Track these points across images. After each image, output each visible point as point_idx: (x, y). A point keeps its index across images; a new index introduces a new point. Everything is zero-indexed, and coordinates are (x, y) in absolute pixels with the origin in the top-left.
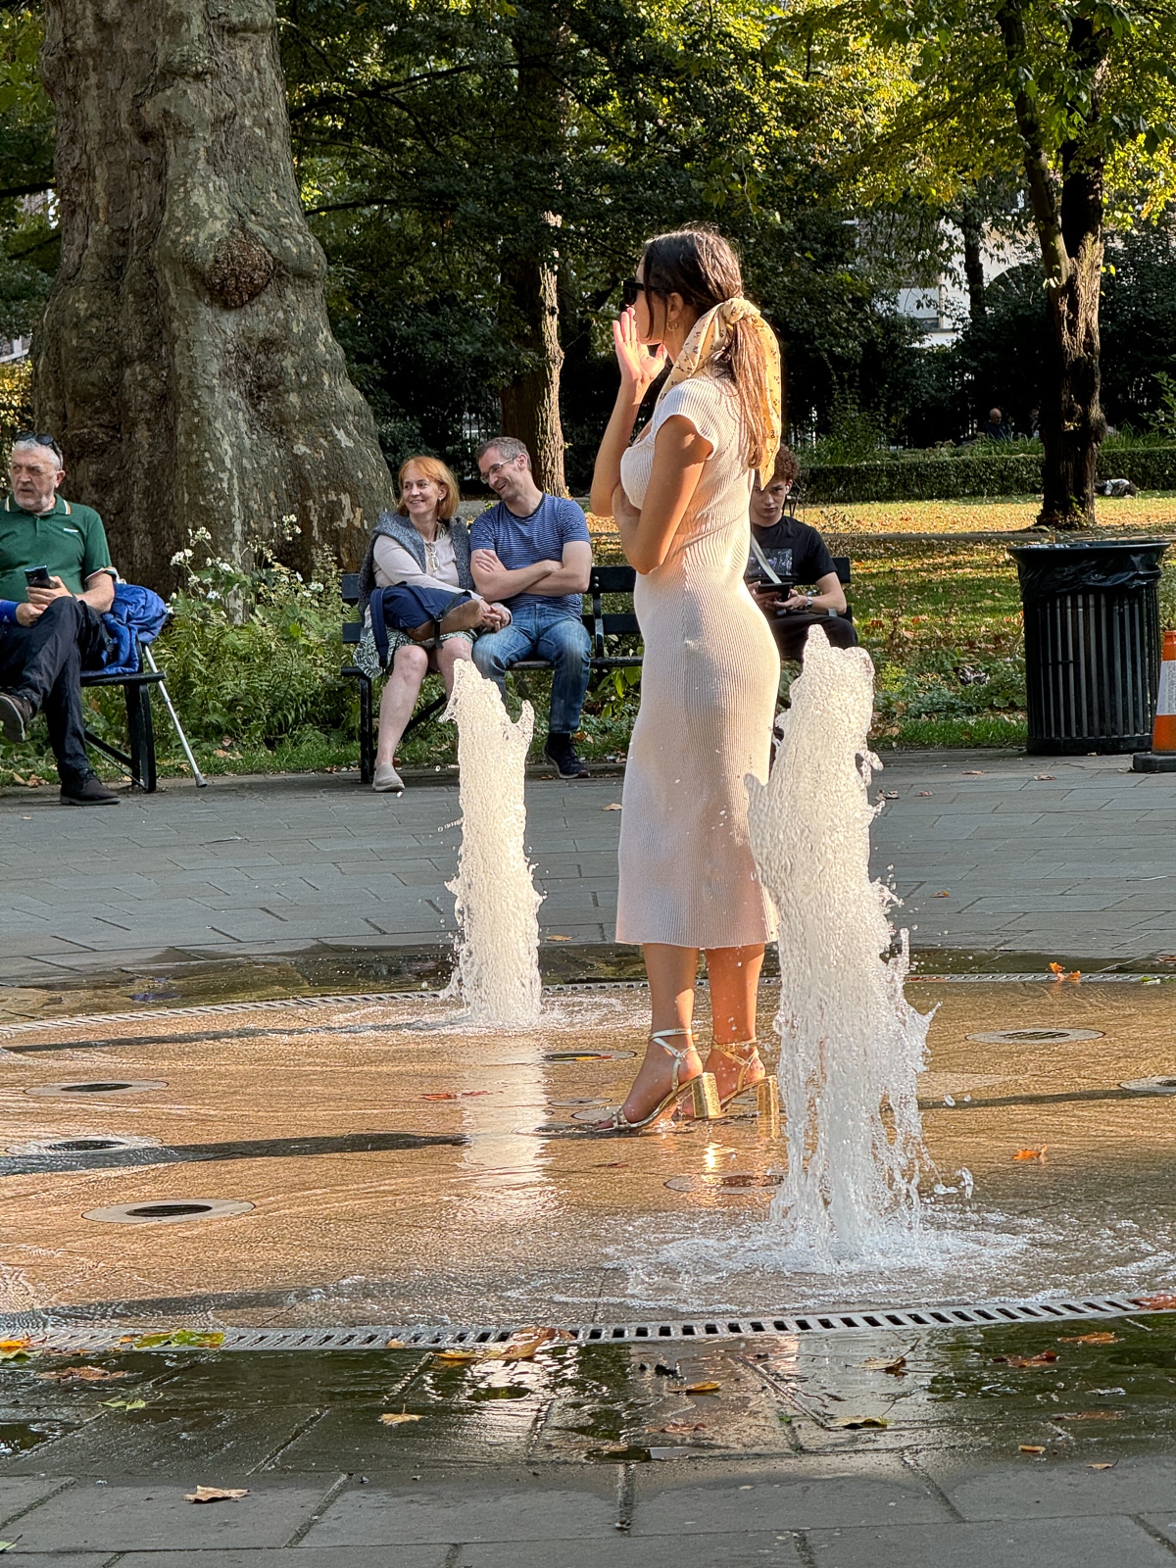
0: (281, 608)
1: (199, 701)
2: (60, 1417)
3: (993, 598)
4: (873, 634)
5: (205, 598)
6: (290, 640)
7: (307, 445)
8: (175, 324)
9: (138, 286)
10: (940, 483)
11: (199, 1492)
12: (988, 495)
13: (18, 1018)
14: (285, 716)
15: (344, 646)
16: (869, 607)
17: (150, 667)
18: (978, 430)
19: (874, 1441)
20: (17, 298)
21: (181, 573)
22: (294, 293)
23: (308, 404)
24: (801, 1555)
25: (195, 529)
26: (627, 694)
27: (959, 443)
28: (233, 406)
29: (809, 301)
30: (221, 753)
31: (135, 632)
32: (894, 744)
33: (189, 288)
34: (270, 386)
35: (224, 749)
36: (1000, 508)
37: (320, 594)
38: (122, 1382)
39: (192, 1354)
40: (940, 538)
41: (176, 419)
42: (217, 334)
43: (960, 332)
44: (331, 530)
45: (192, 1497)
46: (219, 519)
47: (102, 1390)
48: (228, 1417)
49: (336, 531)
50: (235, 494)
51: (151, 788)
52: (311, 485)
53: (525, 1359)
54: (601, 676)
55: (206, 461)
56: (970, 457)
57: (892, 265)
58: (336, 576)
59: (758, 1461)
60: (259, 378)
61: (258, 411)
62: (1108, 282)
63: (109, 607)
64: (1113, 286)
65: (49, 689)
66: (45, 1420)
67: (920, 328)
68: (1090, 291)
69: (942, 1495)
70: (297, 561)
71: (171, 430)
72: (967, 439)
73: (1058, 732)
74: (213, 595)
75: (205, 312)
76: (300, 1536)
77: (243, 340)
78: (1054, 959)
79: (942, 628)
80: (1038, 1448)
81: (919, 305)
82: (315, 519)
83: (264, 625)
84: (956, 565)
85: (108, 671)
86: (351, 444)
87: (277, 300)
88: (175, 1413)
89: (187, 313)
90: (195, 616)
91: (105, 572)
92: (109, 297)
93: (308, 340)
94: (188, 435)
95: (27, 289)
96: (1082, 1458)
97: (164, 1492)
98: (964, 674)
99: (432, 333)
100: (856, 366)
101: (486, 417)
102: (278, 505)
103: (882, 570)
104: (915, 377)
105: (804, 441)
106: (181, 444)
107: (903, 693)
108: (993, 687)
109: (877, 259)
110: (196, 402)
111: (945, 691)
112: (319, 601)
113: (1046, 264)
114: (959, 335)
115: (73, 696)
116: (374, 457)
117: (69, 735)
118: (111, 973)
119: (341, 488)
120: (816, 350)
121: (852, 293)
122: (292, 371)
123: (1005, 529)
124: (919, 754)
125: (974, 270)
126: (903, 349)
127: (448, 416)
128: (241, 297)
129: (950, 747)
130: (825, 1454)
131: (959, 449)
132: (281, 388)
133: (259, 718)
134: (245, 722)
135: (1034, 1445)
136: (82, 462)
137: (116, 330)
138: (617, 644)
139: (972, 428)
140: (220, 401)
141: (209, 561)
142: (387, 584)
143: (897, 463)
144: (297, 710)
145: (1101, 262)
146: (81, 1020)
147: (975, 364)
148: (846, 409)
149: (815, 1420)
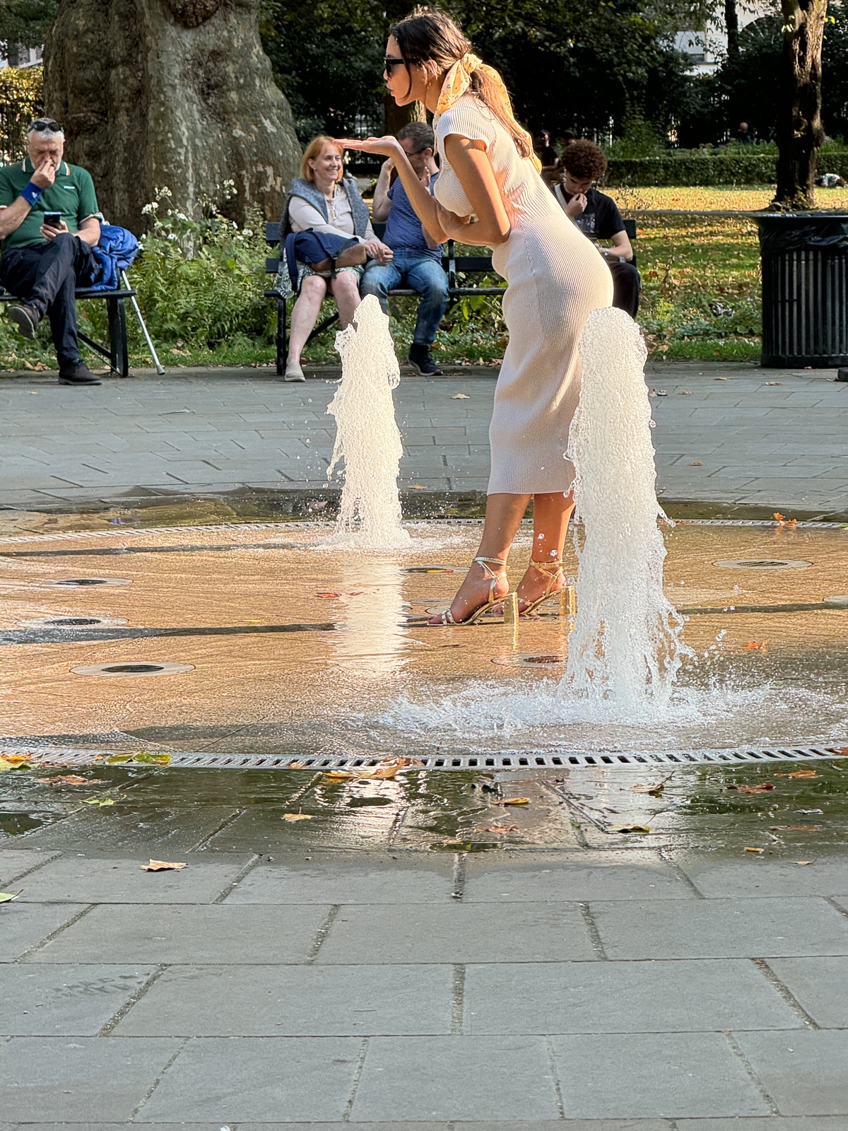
0: (221, 247)
1: (160, 313)
2: (51, 809)
3: (738, 257)
4: (650, 281)
5: (166, 239)
6: (228, 271)
7: (242, 130)
8: (149, 38)
9: (122, 10)
10: (702, 174)
11: (151, 864)
12: (736, 184)
13: (26, 532)
14: (223, 326)
15: (267, 276)
16: (648, 261)
17: (126, 287)
18: (730, 136)
19: (640, 841)
20: (33, 19)
21: (149, 220)
22: (236, 18)
23: (243, 99)
24: (586, 919)
25: (160, 189)
26: (471, 317)
27: (716, 145)
28: (189, 99)
29: (611, 35)
30: (175, 351)
31: (115, 261)
32: (664, 357)
33: (159, 11)
34: (217, 86)
35: (178, 348)
36: (745, 193)
37: (250, 238)
38: (97, 786)
39: (147, 769)
40: (700, 214)
41: (147, 108)
42: (179, 47)
43: (720, 64)
44: (258, 193)
45: (146, 867)
46: (177, 183)
47: (82, 792)
48: (173, 813)
49: (262, 194)
50: (190, 164)
51: (125, 374)
52: (245, 159)
53: (388, 779)
54: (452, 303)
55: (168, 139)
56: (724, 156)
57: (672, 14)
58: (262, 226)
59: (556, 854)
60: (209, 80)
61: (207, 104)
62: (829, 30)
63: (96, 243)
64: (832, 33)
65: (52, 300)
66: (41, 812)
67: (690, 61)
68: (816, 35)
69: (688, 880)
70: (234, 215)
71: (144, 115)
72: (721, 143)
73: (784, 351)
74: (172, 236)
75: (170, 30)
76: (224, 896)
77: (197, 51)
78: (776, 510)
79: (701, 277)
80: (758, 849)
81: (691, 43)
82: (247, 185)
83: (209, 259)
84: (712, 234)
85: (95, 288)
86: (274, 130)
87: (223, 22)
88: (136, 809)
89: (157, 30)
90: (159, 251)
91: (95, 217)
92: (101, 16)
93: (245, 53)
94: (156, 120)
95: (41, 12)
96: (790, 857)
97: (126, 863)
98: (716, 309)
99: (334, 53)
100: (644, 87)
101: (373, 118)
102: (220, 174)
103: (657, 236)
104: (686, 97)
105: (603, 141)
106: (151, 127)
107: (671, 321)
108: (737, 319)
109: (661, 9)
110: (162, 96)
111: (702, 320)
112: (249, 244)
113: (785, 14)
114: (719, 67)
115: (69, 307)
116: (290, 140)
117: (66, 334)
118: (93, 503)
119: (267, 162)
120: (615, 75)
121: (642, 31)
122: (233, 76)
123: (748, 209)
124: (682, 365)
125: (731, 19)
126: (678, 75)
127: (345, 116)
128: (197, 19)
129: (705, 360)
130: (604, 850)
131: (716, 150)
132: (225, 87)
133: (204, 326)
134: (194, 329)
135: (756, 847)
136: (78, 138)
137: (105, 41)
138: (465, 280)
139: (726, 135)
140: (180, 96)
141: (170, 212)
142: (299, 230)
143: (670, 158)
144: (231, 322)
145: (825, 15)
146: (71, 535)
147: (729, 88)
148: (635, 118)
149: (597, 826)
